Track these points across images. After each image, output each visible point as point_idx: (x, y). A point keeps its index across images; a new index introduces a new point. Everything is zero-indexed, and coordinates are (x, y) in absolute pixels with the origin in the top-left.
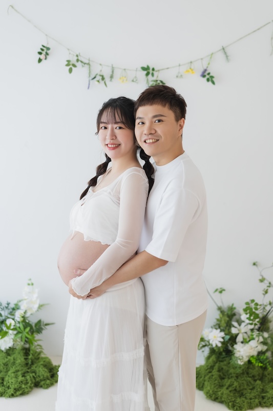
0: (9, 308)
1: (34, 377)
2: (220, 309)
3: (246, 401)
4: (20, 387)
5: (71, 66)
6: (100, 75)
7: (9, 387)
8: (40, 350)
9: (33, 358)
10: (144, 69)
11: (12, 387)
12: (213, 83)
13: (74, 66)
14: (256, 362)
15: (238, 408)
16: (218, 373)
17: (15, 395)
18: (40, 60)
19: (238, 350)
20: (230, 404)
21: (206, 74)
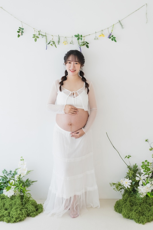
0: (11, 174)
1: (26, 211)
2: (129, 167)
3: (146, 218)
4: (19, 217)
5: (36, 38)
6: (52, 41)
7: (12, 217)
8: (29, 196)
9: (26, 200)
10: (76, 36)
11: (15, 217)
12: (115, 41)
13: (38, 37)
14: (150, 196)
15: (141, 222)
16: (129, 203)
17: (16, 221)
18: (19, 36)
19: (140, 189)
20: (137, 220)
21: (111, 36)
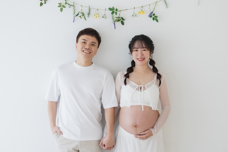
5: (62, 7)
6: (81, 13)
10: (110, 9)
12: (157, 21)
13: (64, 7)
18: (41, 4)
21: (152, 15)
